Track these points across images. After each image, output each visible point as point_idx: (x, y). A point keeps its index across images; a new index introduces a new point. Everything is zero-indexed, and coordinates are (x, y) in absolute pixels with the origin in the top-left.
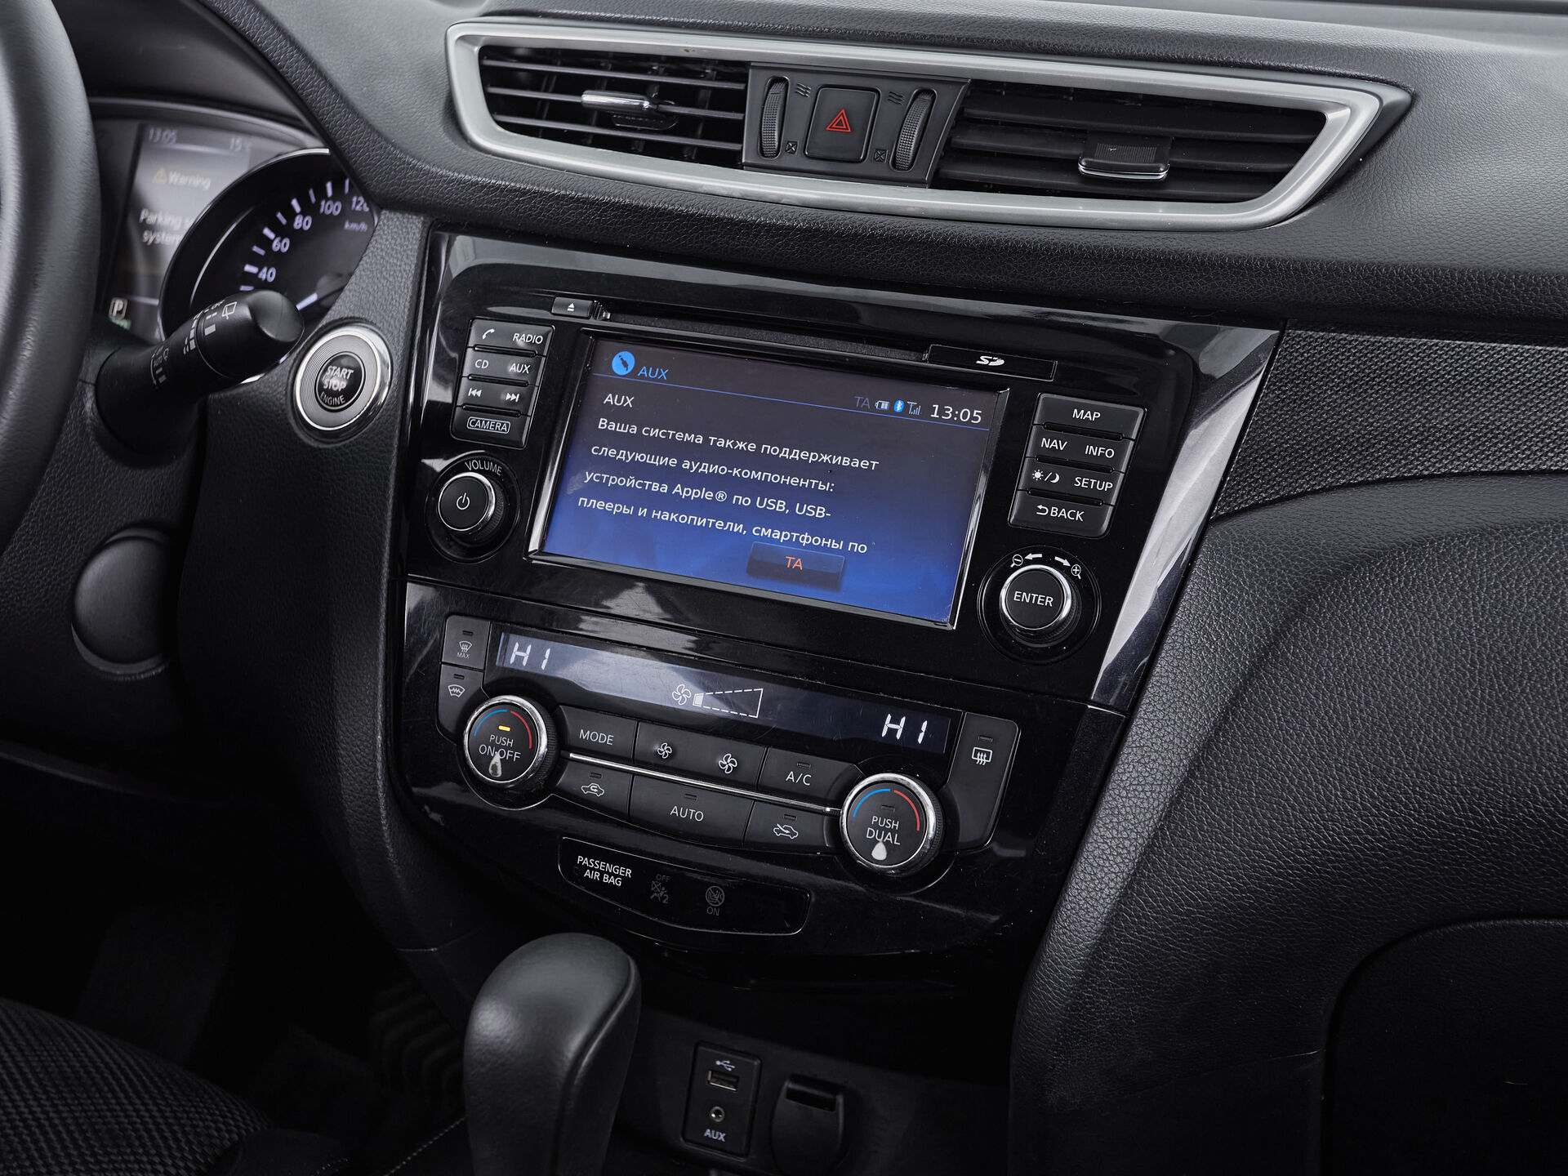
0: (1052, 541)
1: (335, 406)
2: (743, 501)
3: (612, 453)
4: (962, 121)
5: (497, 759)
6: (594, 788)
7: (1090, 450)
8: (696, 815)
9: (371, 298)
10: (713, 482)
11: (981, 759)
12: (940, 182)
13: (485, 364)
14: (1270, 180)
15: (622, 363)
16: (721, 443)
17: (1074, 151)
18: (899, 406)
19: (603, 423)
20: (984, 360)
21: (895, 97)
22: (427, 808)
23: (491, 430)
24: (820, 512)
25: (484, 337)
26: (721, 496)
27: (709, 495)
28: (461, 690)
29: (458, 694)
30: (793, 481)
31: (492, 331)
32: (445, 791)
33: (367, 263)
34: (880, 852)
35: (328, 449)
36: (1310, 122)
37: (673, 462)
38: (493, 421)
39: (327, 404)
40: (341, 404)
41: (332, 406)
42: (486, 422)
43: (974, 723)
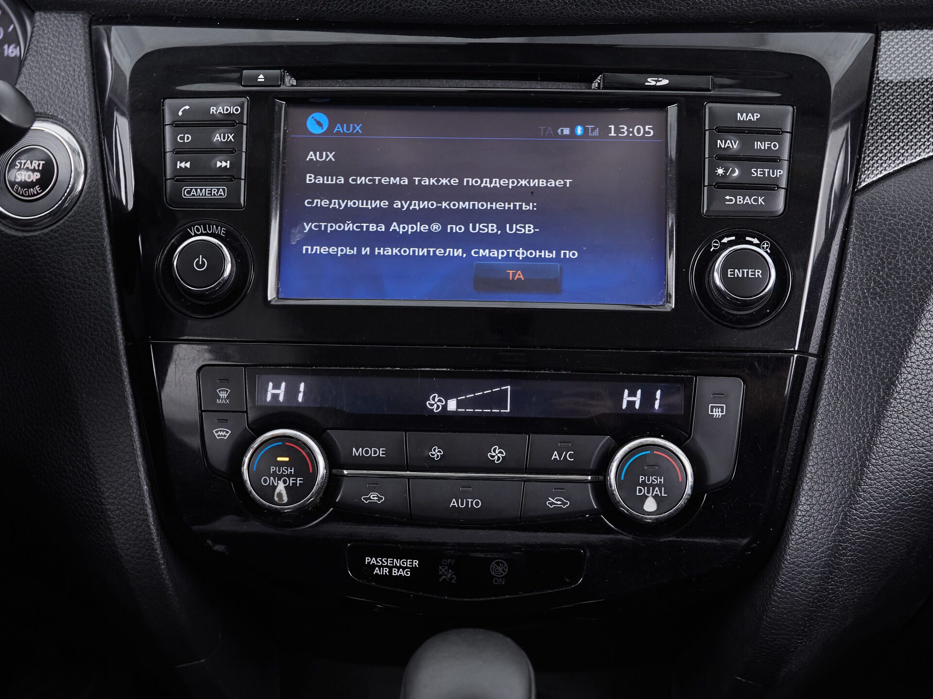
0: (741, 225)
1: (32, 196)
2: (457, 229)
3: (324, 203)
5: (281, 487)
6: (374, 497)
7: (758, 145)
8: (475, 503)
9: (46, 93)
10: (426, 216)
11: (717, 413)
13: (188, 138)
16: (426, 182)
18: (579, 130)
19: (310, 178)
22: (209, 542)
23: (208, 196)
24: (529, 229)
25: (180, 113)
26: (436, 227)
27: (424, 228)
28: (227, 432)
29: (225, 436)
30: (499, 206)
31: (187, 107)
32: (227, 523)
33: (33, 62)
34: (650, 505)
35: (35, 236)
37: (384, 204)
38: (208, 188)
39: (22, 195)
40: (38, 194)
41: (28, 196)
42: (201, 190)
43: (707, 385)
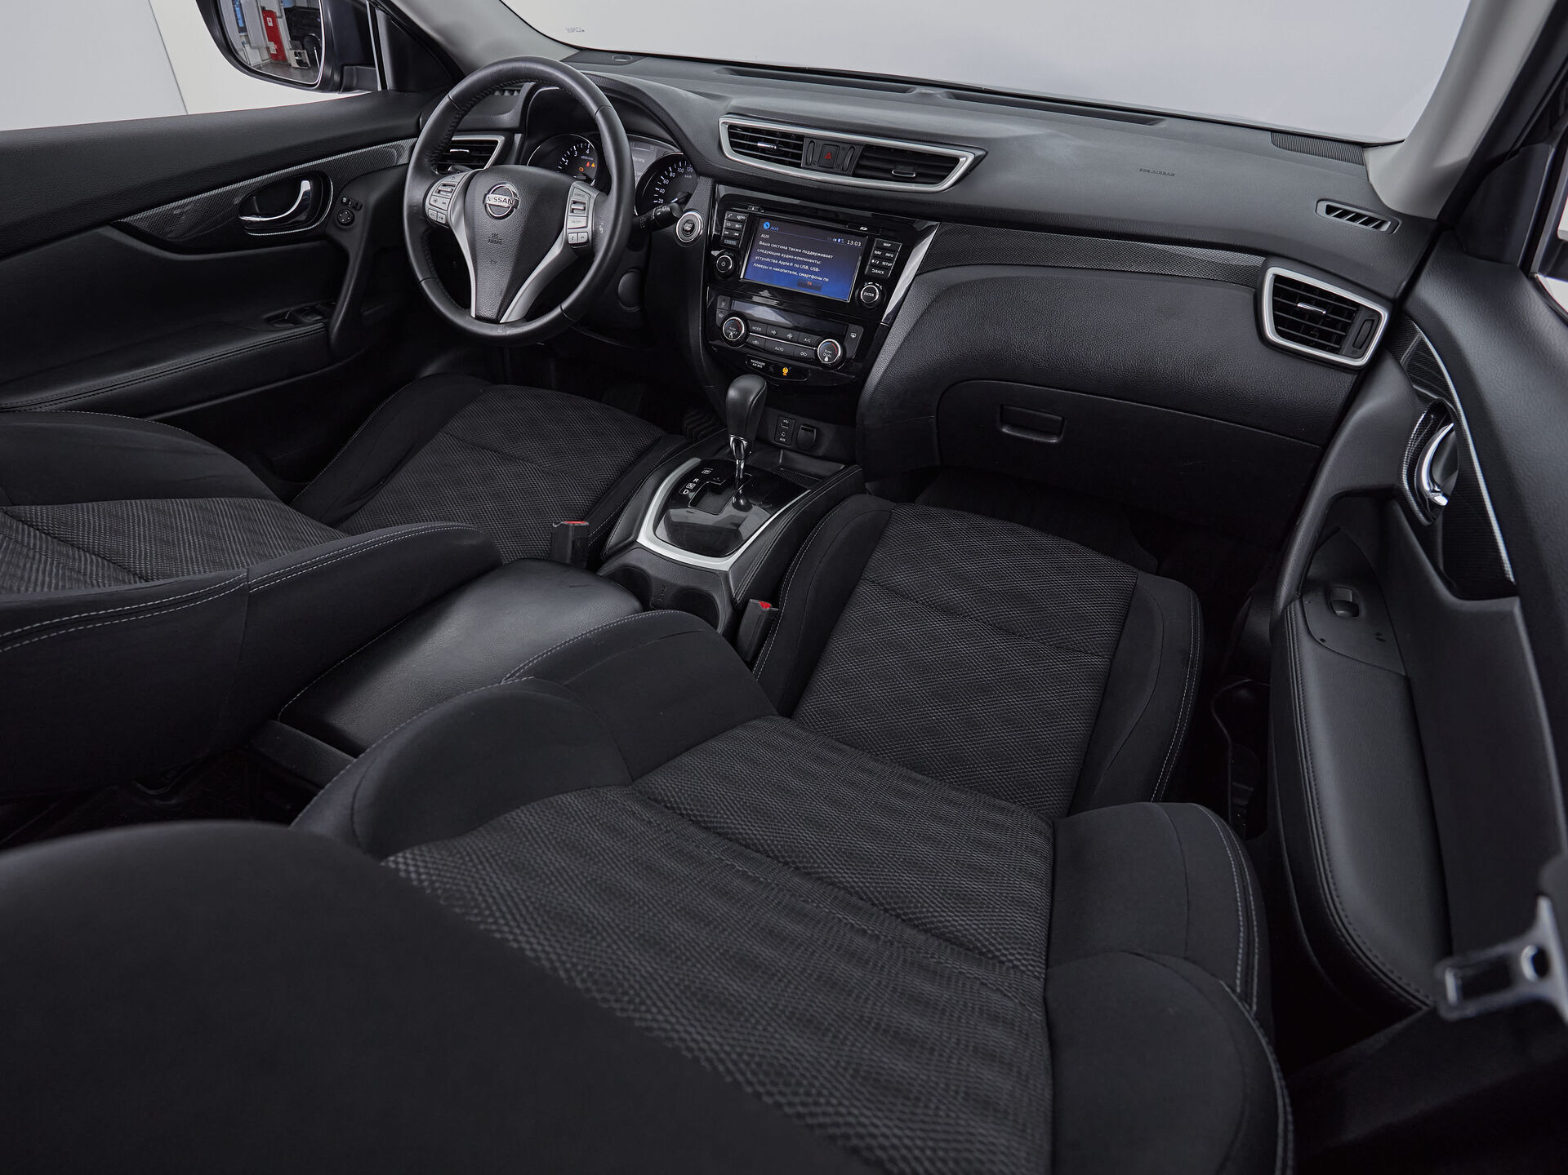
0: (875, 279)
1: (687, 235)
2: (797, 266)
4: (862, 157)
5: (731, 334)
6: (756, 342)
7: (887, 254)
8: (782, 349)
9: (697, 203)
10: (789, 260)
11: (853, 336)
12: (855, 175)
13: (729, 224)
14: (942, 178)
15: (766, 225)
16: (792, 249)
17: (892, 167)
18: (839, 240)
19: (761, 243)
20: (862, 228)
21: (844, 149)
22: (713, 347)
23: (730, 243)
24: (817, 270)
25: (729, 216)
26: (791, 264)
27: (788, 264)
28: (722, 315)
29: (721, 317)
30: (810, 261)
31: (731, 215)
32: (717, 342)
33: (695, 192)
34: (826, 359)
35: (686, 248)
36: (955, 161)
38: (731, 241)
39: (685, 234)
40: (689, 235)
42: (729, 241)
43: (852, 327)
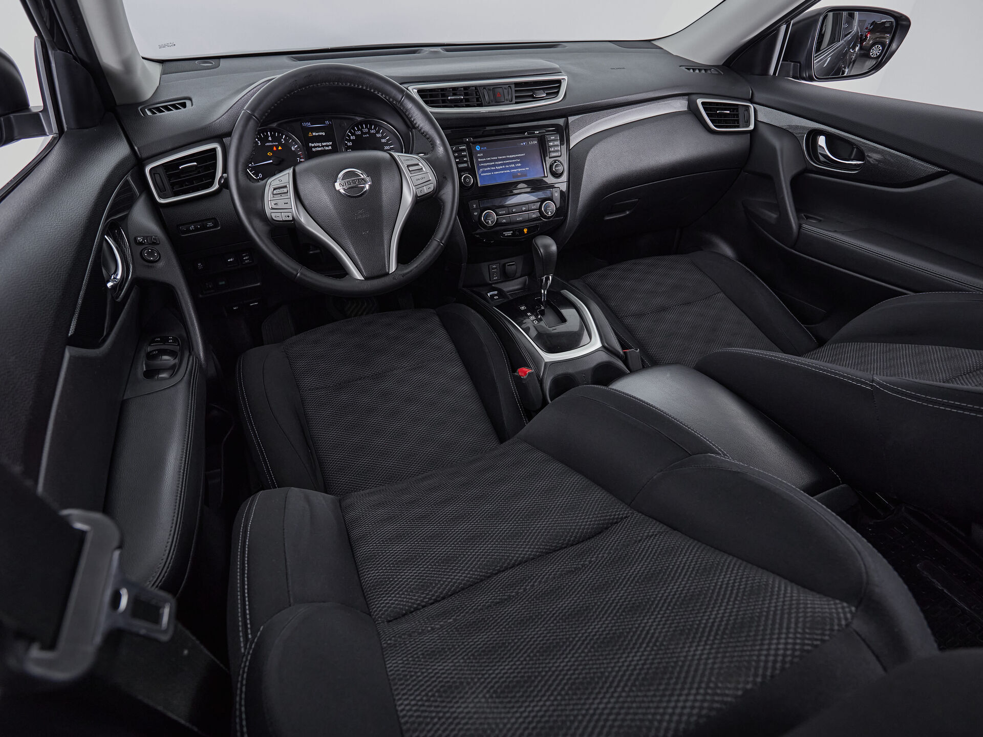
2: (508, 166)
3: (484, 164)
4: (516, 91)
5: (490, 221)
6: (504, 221)
7: (555, 143)
8: (521, 219)
10: (502, 165)
11: (556, 195)
12: (516, 103)
14: (558, 93)
15: (478, 148)
16: (500, 158)
17: (532, 93)
18: (525, 144)
19: (480, 160)
20: (535, 132)
21: (505, 88)
23: (464, 166)
24: (520, 165)
26: (504, 167)
28: (477, 213)
30: (514, 161)
34: (550, 213)
36: (560, 82)
37: (494, 163)
38: (463, 164)
